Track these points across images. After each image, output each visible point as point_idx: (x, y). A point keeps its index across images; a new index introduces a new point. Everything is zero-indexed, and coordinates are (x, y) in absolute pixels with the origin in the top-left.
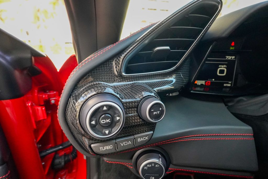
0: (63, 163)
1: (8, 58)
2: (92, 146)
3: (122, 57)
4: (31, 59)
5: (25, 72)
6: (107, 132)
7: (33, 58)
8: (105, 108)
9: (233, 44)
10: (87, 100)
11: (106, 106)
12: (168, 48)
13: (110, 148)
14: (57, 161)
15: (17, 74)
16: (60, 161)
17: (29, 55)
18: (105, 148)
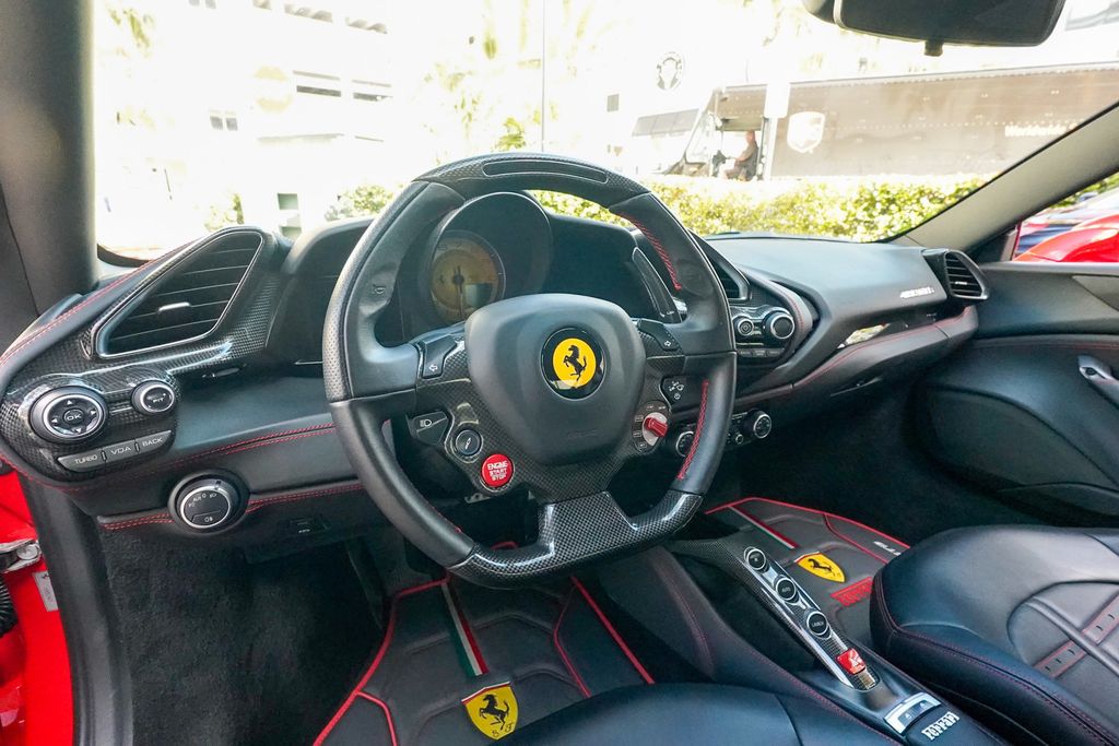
2: (60, 459)
3: (94, 328)
6: (79, 430)
8: (69, 403)
10: (38, 399)
11: (71, 400)
12: (186, 304)
13: (92, 458)
18: (84, 460)
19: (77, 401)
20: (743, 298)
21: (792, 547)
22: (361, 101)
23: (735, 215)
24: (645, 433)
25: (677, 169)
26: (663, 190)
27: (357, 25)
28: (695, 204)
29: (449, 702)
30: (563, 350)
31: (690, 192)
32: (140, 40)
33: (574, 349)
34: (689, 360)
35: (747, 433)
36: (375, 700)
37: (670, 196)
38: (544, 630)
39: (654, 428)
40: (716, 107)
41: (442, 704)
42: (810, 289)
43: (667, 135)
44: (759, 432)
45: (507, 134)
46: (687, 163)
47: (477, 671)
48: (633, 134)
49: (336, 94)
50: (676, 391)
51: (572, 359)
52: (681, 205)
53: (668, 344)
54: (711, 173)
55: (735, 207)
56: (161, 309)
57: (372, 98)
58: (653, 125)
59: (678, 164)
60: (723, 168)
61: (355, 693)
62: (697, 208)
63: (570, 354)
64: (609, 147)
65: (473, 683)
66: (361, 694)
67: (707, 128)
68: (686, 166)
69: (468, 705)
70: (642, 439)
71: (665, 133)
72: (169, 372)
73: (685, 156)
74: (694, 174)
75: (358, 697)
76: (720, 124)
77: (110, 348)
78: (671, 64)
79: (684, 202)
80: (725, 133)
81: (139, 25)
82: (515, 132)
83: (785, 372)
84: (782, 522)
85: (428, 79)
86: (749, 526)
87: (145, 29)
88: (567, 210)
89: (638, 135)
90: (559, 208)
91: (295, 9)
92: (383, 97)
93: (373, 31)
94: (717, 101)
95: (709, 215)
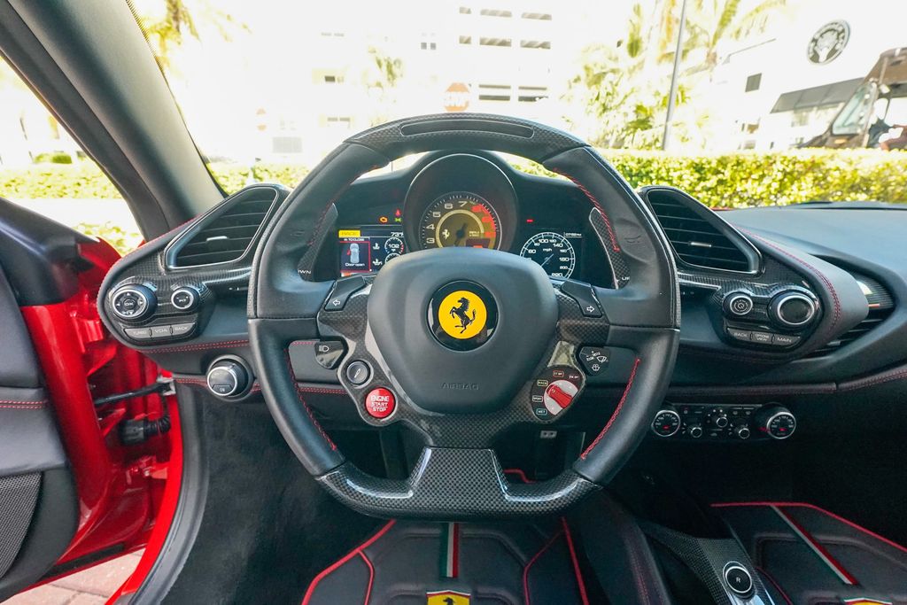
0: (141, 435)
1: (43, 248)
3: (165, 248)
4: (76, 247)
5: (68, 266)
6: (131, 313)
7: (79, 246)
8: (128, 295)
9: (398, 213)
12: (224, 237)
13: (144, 333)
14: (130, 430)
15: (55, 269)
16: (137, 430)
17: (72, 242)
18: (139, 333)
19: (132, 294)
20: (754, 272)
21: (847, 581)
22: (523, 102)
23: (890, 188)
24: (547, 399)
25: (818, 142)
26: (794, 164)
27: (529, 45)
28: (834, 177)
29: (417, 589)
30: (452, 301)
31: (830, 165)
32: (390, 76)
33: (465, 302)
34: (615, 331)
35: (756, 428)
36: (368, 562)
37: (800, 170)
38: (518, 560)
39: (559, 396)
40: (883, 72)
41: (411, 588)
42: (887, 272)
43: (815, 109)
44: (775, 431)
45: (635, 119)
46: (832, 135)
47: (450, 573)
48: (773, 111)
49: (507, 98)
50: (595, 361)
51: (460, 312)
52: (816, 179)
53: (591, 309)
54: (865, 142)
55: (891, 179)
56: (209, 239)
57: (532, 99)
58: (796, 102)
59: (821, 136)
60: (883, 138)
61: (357, 550)
62: (837, 181)
63: (459, 305)
64: (744, 125)
65: (442, 580)
66: (361, 553)
67: (867, 96)
68: (830, 139)
69: (429, 599)
70: (542, 405)
71: (812, 106)
72: (204, 283)
73: (831, 128)
74: (841, 146)
75: (358, 554)
76: (885, 90)
77: (178, 263)
78: (831, 37)
79: (821, 175)
80: (894, 101)
81: (391, 66)
82: (643, 117)
83: (821, 366)
84: (845, 546)
85: (577, 80)
86: (790, 536)
87: (395, 69)
88: (682, 184)
89: (778, 111)
90: (675, 182)
91: (487, 41)
92: (540, 98)
93: (540, 49)
94: (885, 66)
95: (854, 188)
